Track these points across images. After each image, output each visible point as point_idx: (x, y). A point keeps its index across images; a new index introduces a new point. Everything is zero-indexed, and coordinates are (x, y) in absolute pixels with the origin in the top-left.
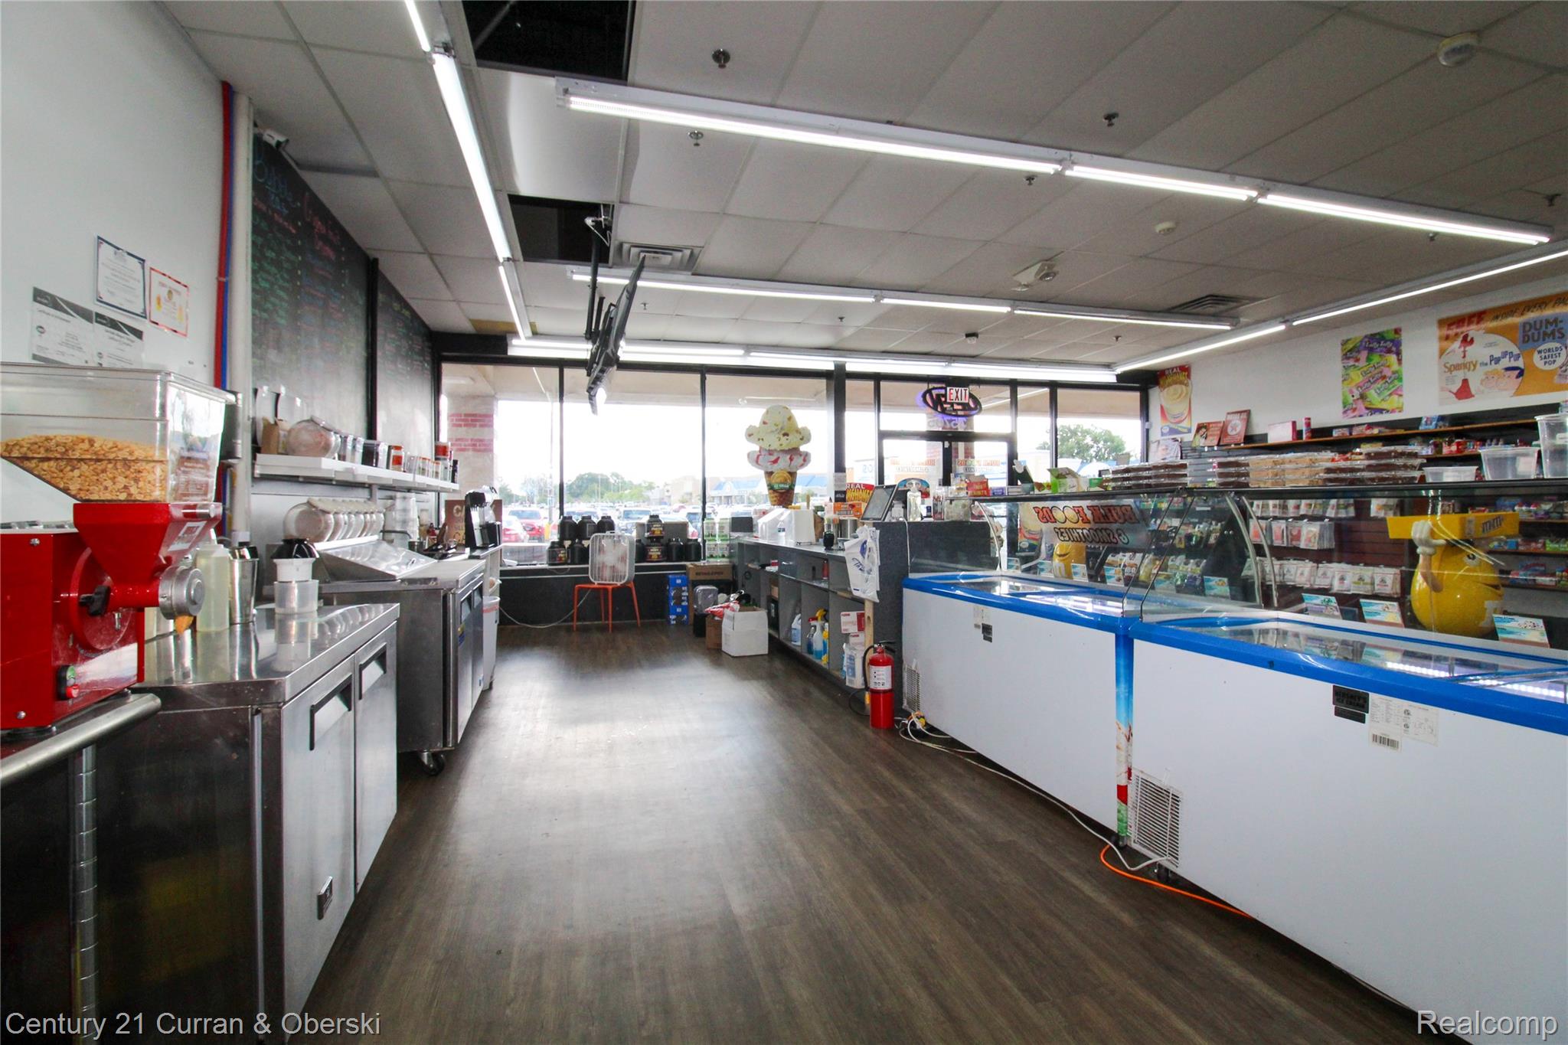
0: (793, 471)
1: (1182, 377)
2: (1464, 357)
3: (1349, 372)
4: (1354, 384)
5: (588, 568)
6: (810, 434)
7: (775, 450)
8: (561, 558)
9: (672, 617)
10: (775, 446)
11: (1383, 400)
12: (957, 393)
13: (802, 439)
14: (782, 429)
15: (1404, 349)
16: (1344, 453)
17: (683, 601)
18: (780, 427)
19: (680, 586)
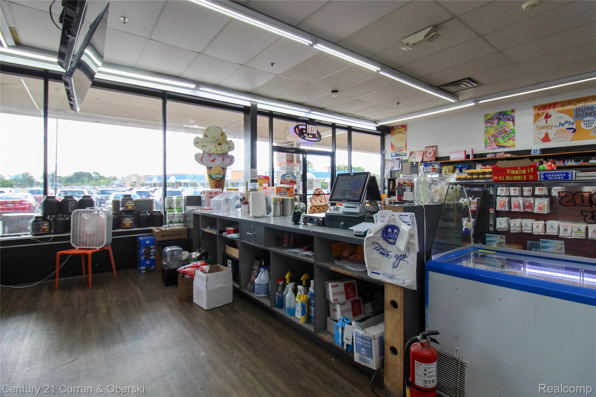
0: (224, 167)
1: (402, 130)
2: (547, 123)
3: (488, 129)
4: (490, 134)
5: (69, 236)
6: (234, 145)
7: (213, 154)
8: (44, 229)
9: (143, 268)
10: (213, 151)
11: (505, 142)
12: (312, 128)
13: (229, 148)
14: (217, 140)
15: (516, 119)
16: (485, 165)
17: (152, 255)
18: (216, 139)
19: (149, 245)
